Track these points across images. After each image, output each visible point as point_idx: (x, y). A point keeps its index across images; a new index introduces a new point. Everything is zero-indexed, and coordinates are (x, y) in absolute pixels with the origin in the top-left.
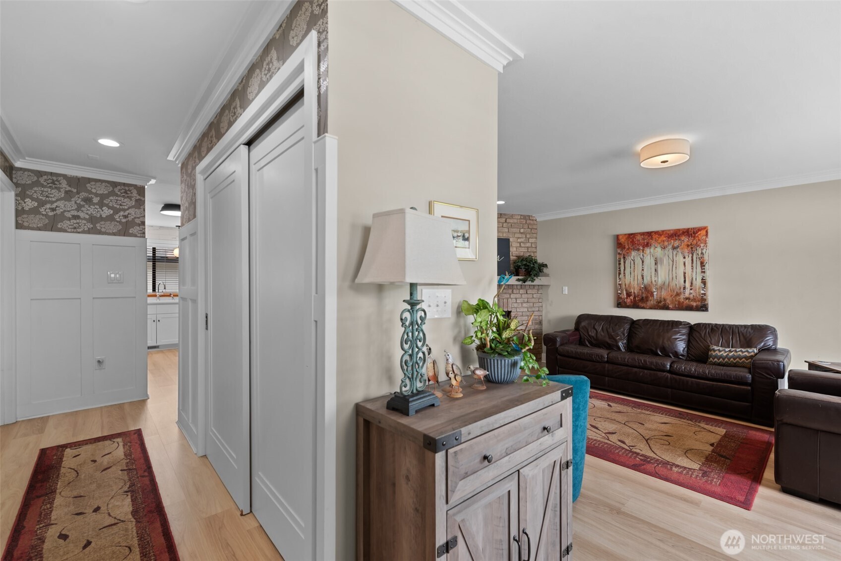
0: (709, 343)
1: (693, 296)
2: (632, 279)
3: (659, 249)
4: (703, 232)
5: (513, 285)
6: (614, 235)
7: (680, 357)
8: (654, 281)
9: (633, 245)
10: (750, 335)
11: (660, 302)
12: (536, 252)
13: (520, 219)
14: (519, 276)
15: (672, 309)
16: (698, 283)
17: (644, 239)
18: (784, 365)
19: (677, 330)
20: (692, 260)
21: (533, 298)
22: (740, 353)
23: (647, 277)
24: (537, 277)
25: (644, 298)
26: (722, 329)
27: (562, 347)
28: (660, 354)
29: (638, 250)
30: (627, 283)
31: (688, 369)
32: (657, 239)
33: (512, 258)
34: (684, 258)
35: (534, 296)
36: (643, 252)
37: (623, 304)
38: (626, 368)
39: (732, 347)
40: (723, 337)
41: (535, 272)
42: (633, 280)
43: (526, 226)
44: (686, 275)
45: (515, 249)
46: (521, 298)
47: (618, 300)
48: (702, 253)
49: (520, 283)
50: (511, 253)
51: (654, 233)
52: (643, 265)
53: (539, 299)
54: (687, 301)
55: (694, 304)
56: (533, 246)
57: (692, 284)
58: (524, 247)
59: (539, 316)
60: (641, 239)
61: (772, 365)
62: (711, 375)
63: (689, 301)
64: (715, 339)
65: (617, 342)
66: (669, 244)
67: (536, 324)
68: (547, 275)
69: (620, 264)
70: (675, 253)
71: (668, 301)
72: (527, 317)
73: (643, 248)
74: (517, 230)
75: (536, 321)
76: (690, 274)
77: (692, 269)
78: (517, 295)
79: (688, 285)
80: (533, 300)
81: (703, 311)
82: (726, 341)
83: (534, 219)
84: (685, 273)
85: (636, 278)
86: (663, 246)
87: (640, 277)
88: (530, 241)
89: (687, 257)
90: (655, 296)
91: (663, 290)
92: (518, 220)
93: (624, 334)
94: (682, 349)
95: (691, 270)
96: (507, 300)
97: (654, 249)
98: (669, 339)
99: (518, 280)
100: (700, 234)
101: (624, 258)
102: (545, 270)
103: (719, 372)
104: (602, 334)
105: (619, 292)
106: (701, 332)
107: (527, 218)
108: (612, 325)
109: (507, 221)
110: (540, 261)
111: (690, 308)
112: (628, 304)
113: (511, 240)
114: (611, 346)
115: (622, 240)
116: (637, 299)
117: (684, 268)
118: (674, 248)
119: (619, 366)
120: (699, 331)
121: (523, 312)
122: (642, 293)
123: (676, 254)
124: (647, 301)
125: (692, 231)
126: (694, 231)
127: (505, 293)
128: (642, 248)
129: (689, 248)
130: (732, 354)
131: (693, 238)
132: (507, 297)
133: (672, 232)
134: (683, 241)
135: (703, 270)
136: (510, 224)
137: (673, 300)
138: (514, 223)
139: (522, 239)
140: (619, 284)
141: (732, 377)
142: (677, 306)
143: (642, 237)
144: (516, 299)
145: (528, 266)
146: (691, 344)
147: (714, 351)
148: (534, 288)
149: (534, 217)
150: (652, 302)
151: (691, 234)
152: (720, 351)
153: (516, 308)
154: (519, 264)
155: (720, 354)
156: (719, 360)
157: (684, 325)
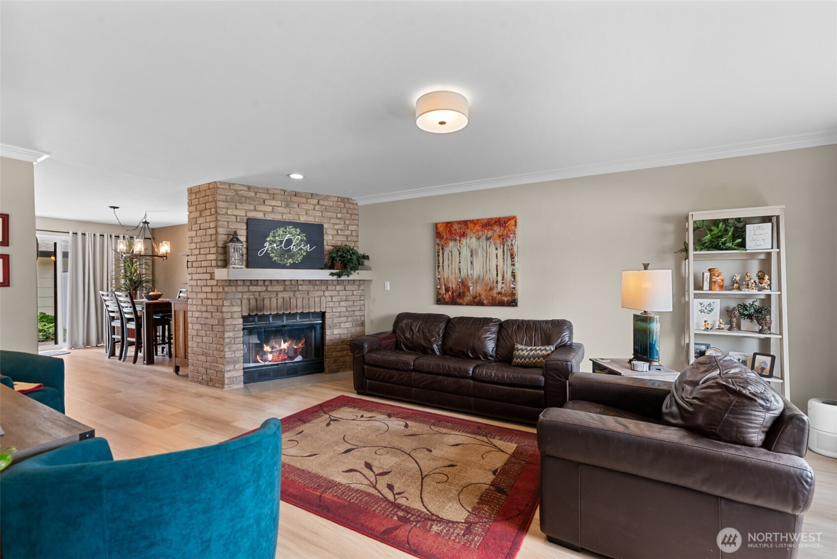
0: (515, 341)
1: (505, 290)
2: (450, 272)
3: (474, 240)
4: (512, 222)
5: (327, 280)
6: (434, 224)
7: (490, 358)
8: (470, 275)
9: (450, 235)
10: (550, 331)
11: (476, 297)
12: (357, 241)
13: (337, 201)
14: (333, 269)
15: (486, 305)
16: (508, 276)
17: (460, 228)
18: (571, 365)
19: (487, 328)
20: (504, 252)
21: (353, 295)
22: (539, 352)
23: (463, 270)
24: (355, 271)
25: (461, 293)
26: (527, 325)
27: (370, 354)
28: (471, 356)
29: (455, 240)
30: (446, 276)
31: (489, 374)
32: (472, 228)
33: (327, 248)
34: (497, 249)
35: (355, 293)
36: (460, 243)
37: (442, 301)
38: (430, 376)
39: (534, 346)
40: (528, 334)
41: (352, 265)
42: (451, 276)
43: (344, 211)
44: (498, 268)
45: (331, 237)
46: (339, 295)
47: (437, 296)
48: (512, 245)
49: (335, 278)
50: (325, 242)
51: (469, 222)
52: (460, 257)
53: (360, 296)
54: (499, 296)
55: (505, 299)
56: (354, 234)
57: (503, 277)
58: (343, 235)
59: (361, 316)
60: (457, 228)
61: (561, 365)
62: (509, 380)
63: (501, 296)
64: (520, 337)
65: (431, 344)
66: (483, 234)
67: (357, 325)
68: (368, 269)
69: (439, 256)
70: (488, 244)
71: (482, 296)
72: (345, 318)
73: (460, 238)
74: (334, 215)
75: (357, 322)
76: (502, 267)
77: (504, 261)
78: (332, 292)
79: (500, 278)
80: (354, 298)
81: (513, 306)
82: (529, 338)
83: (355, 202)
84: (497, 266)
85: (454, 272)
86: (477, 237)
87: (457, 271)
88: (350, 229)
89: (499, 248)
90: (471, 291)
91: (478, 284)
92: (335, 203)
93: (439, 335)
94: (491, 349)
95: (502, 263)
96: (319, 299)
97: (470, 240)
98: (479, 339)
99: (332, 274)
100: (510, 224)
101: (443, 249)
102: (366, 262)
103: (516, 375)
104: (418, 335)
105: (438, 287)
106: (508, 330)
107: (346, 201)
108: (428, 324)
109: (320, 203)
110: (361, 251)
111: (501, 304)
112: (447, 300)
113: (326, 226)
114: (425, 350)
115: (441, 229)
116: (455, 294)
117: (496, 260)
118: (488, 239)
119: (425, 375)
120: (507, 328)
121: (340, 312)
122: (460, 288)
123: (490, 245)
124: (464, 296)
125: (503, 220)
126: (504, 221)
127: (318, 291)
128: (458, 238)
129: (501, 239)
130: (532, 353)
131: (503, 229)
132: (320, 295)
133: (485, 221)
134: (495, 231)
135: (513, 263)
136: (324, 207)
137: (487, 294)
138: (330, 206)
139: (339, 226)
140: (438, 278)
141: (528, 380)
142: (491, 301)
143: (459, 226)
144: (332, 297)
145: (344, 257)
146: (499, 343)
147: (518, 350)
148: (354, 283)
149: (354, 200)
150: (468, 298)
151: (502, 224)
152: (522, 350)
153: (332, 308)
154: (334, 255)
155: (522, 353)
156: (521, 360)
157: (495, 322)
